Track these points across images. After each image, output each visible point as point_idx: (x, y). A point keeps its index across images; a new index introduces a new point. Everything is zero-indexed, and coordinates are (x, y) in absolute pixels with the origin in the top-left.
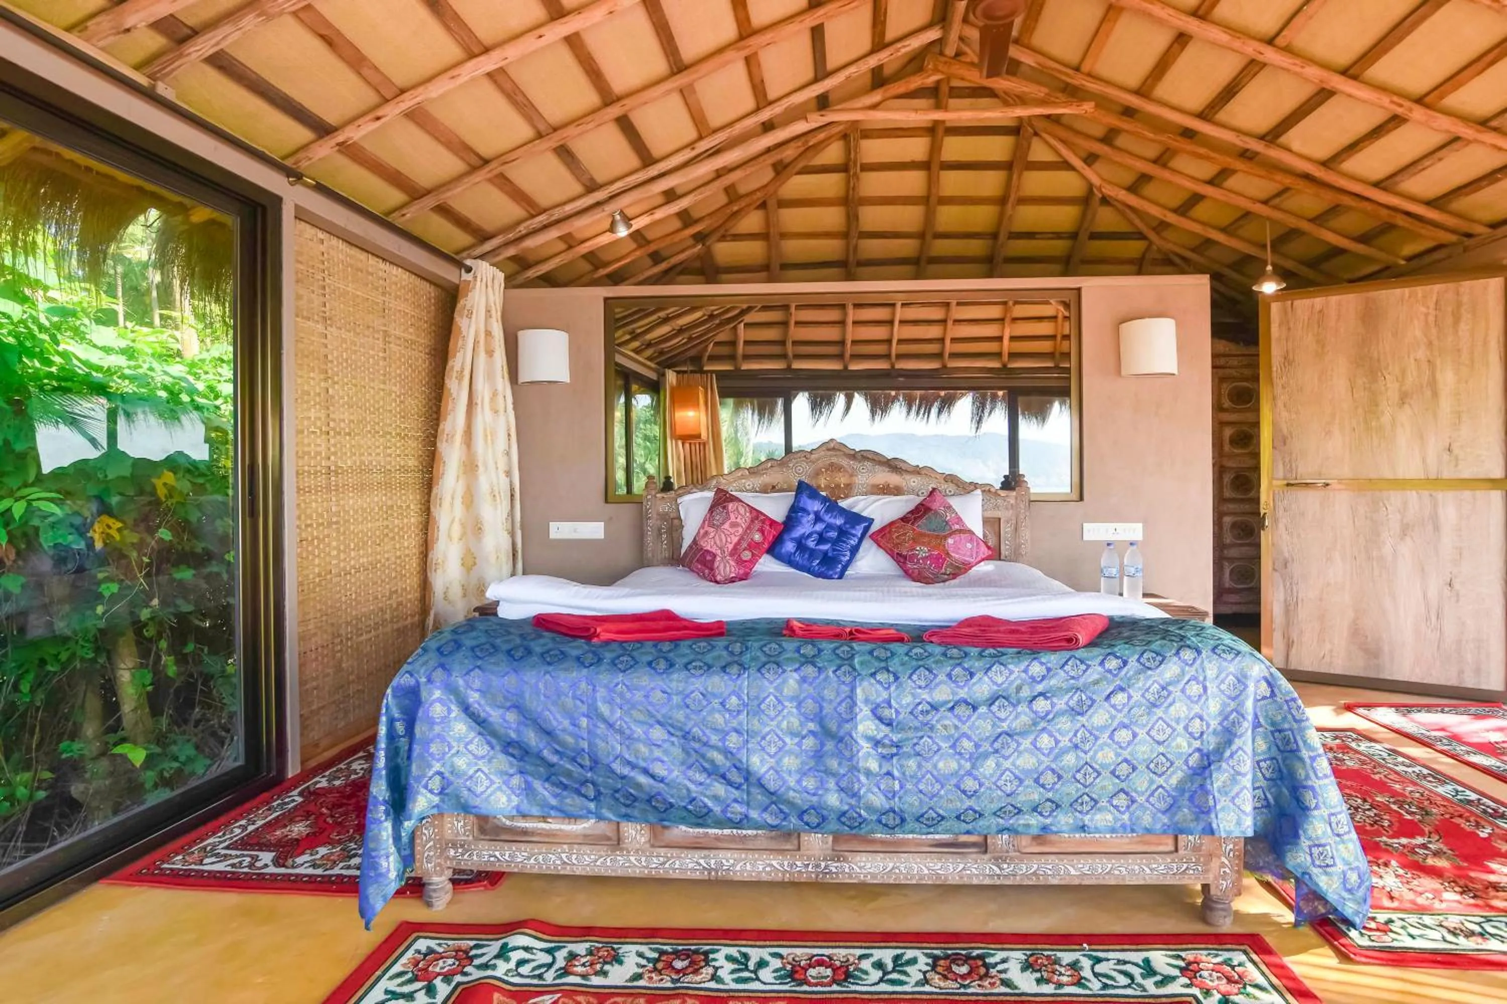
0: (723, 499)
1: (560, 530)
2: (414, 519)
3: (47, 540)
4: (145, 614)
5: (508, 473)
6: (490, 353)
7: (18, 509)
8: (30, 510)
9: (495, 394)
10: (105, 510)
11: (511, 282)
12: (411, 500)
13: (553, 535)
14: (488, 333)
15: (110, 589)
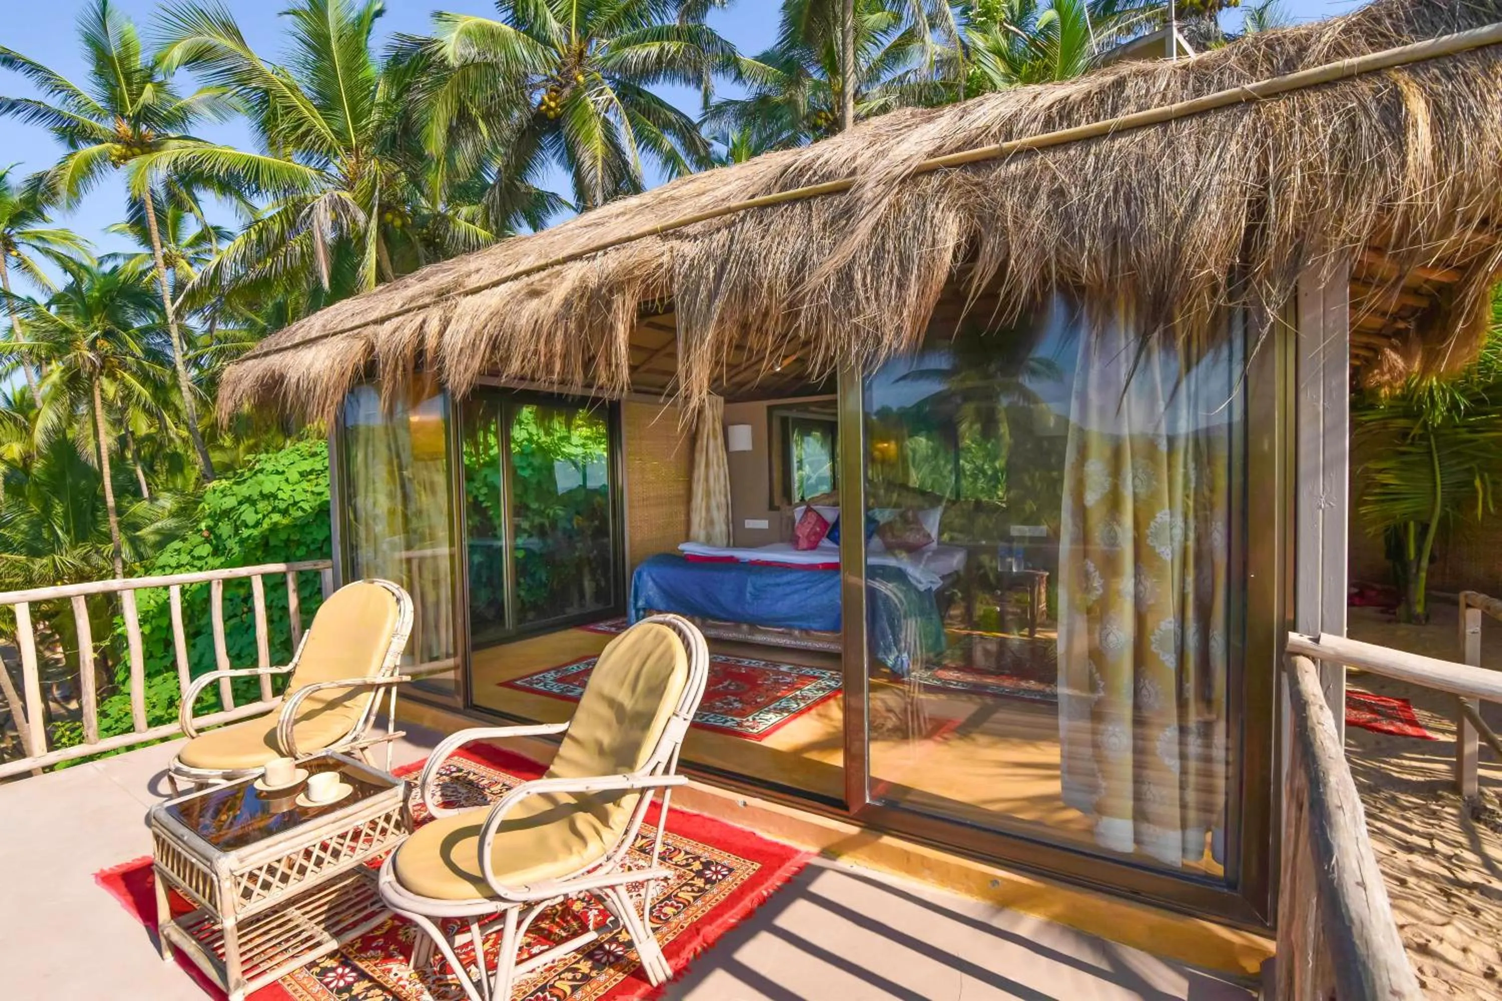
0: (809, 510)
1: (750, 524)
2: (683, 517)
3: (560, 525)
4: (591, 556)
5: (726, 496)
6: (715, 438)
7: (551, 513)
8: (555, 514)
9: (718, 458)
10: (578, 513)
11: (727, 402)
12: (682, 509)
13: (747, 526)
14: (714, 430)
15: (579, 545)
